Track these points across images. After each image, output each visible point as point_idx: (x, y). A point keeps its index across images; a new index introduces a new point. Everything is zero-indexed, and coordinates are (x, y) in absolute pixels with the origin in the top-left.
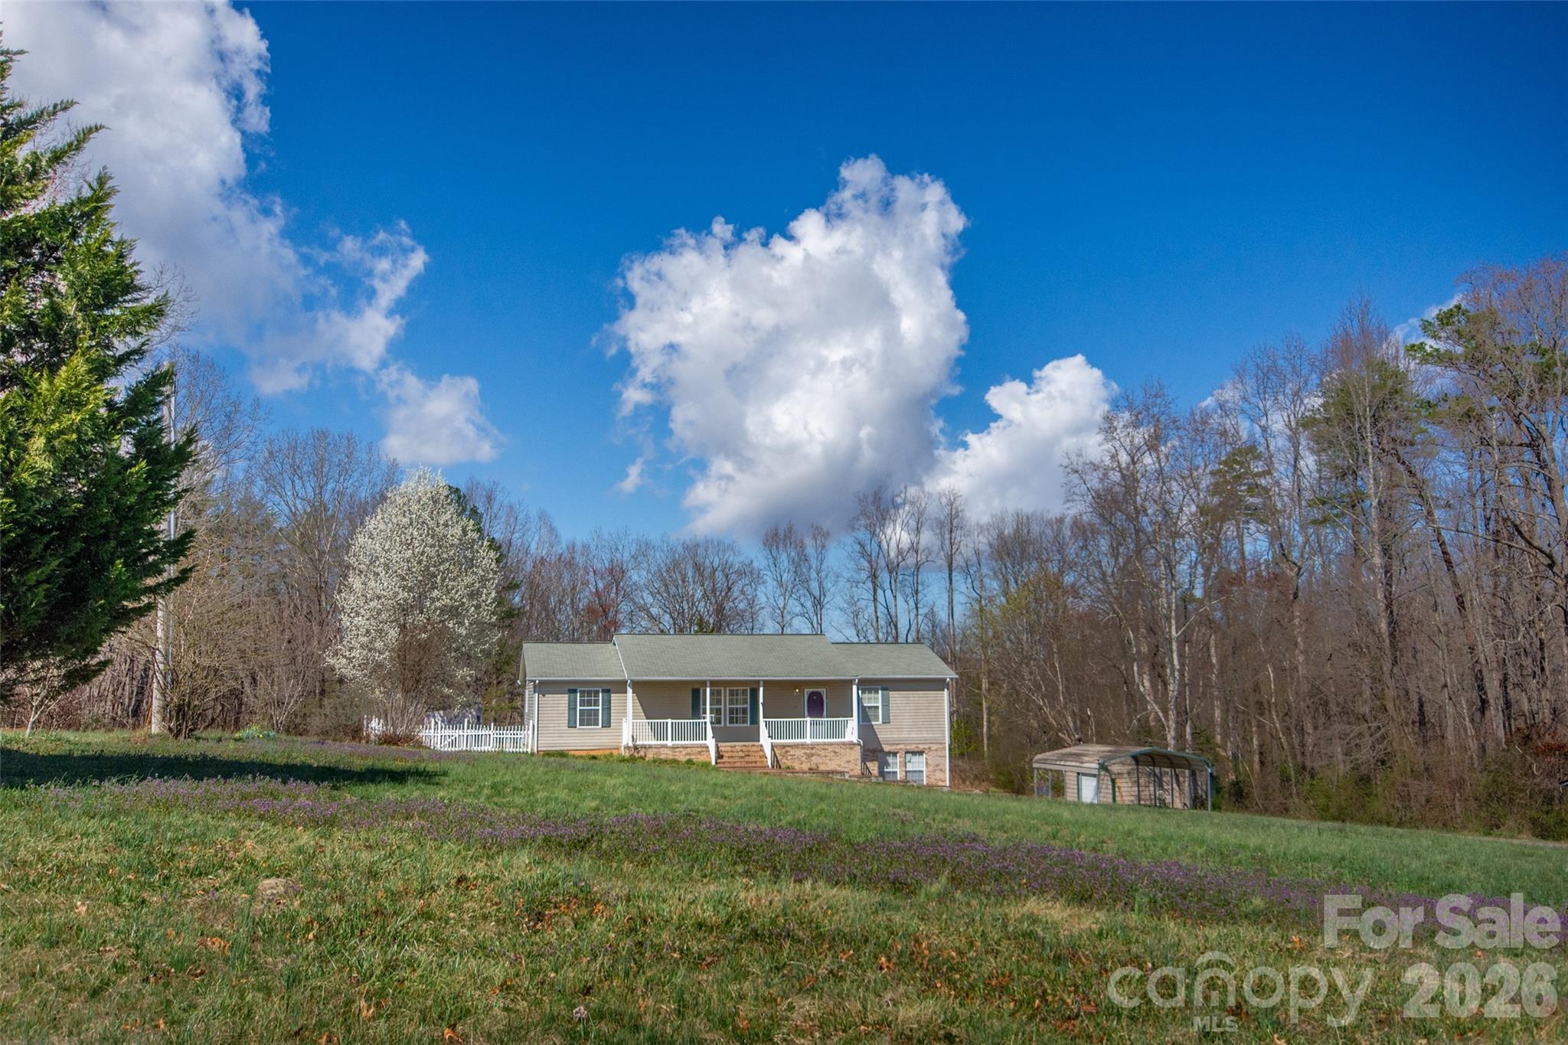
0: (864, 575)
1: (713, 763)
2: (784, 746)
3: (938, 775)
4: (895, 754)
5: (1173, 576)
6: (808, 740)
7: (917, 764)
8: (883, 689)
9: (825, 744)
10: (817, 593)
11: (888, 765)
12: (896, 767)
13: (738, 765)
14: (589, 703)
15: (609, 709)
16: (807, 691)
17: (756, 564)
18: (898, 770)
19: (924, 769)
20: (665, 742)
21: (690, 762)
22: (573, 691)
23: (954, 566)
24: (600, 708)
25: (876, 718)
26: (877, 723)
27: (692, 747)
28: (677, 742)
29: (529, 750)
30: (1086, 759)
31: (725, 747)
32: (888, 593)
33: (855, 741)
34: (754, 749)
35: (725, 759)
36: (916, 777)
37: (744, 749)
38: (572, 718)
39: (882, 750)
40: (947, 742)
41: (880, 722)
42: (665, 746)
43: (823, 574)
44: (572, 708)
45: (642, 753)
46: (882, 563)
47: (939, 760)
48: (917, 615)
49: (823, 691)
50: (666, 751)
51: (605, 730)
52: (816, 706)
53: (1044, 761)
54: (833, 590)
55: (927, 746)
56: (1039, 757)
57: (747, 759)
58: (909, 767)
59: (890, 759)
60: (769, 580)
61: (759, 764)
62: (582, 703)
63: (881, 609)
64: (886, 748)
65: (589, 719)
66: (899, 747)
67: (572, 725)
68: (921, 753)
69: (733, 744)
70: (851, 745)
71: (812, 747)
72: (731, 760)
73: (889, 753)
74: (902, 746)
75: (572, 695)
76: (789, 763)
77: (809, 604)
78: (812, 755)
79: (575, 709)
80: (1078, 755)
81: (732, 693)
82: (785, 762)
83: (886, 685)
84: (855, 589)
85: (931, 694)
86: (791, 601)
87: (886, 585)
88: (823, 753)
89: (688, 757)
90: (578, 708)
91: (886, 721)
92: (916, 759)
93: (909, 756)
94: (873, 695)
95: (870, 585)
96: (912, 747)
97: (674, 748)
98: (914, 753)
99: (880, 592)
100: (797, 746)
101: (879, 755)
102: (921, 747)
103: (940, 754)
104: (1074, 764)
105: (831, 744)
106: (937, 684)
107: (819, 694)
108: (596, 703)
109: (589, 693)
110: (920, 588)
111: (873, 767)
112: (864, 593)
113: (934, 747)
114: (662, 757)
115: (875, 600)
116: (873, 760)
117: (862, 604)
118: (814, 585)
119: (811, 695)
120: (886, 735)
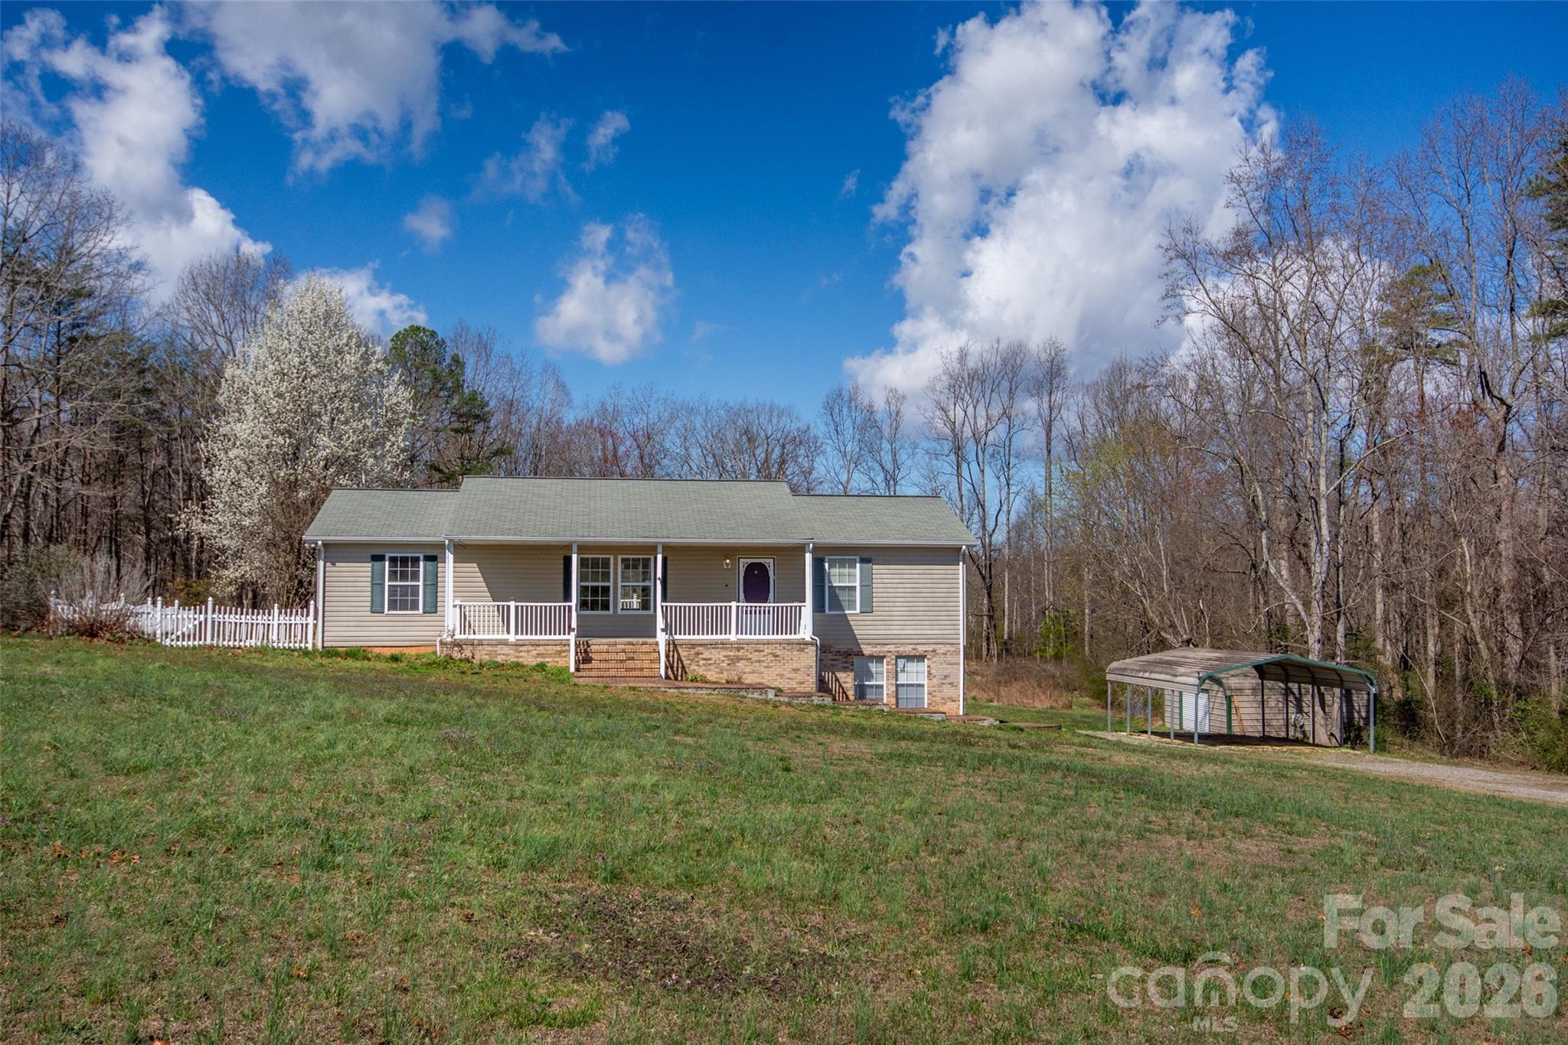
0: (947, 446)
1: (572, 669)
2: (693, 645)
3: (947, 691)
4: (880, 659)
5: (1324, 404)
6: (733, 637)
7: (915, 673)
8: (863, 561)
9: (758, 642)
10: (889, 466)
11: (870, 676)
12: (882, 677)
13: (612, 673)
14: (404, 576)
15: (435, 585)
16: (744, 563)
17: (813, 431)
18: (884, 683)
19: (925, 682)
20: (505, 636)
21: (542, 667)
22: (378, 558)
23: (1053, 435)
24: (421, 583)
25: (852, 604)
26: (853, 613)
27: (547, 644)
28: (525, 637)
29: (310, 646)
30: (1181, 670)
31: (598, 645)
32: (974, 466)
33: (808, 639)
34: (645, 648)
35: (595, 664)
36: (912, 693)
37: (629, 648)
38: (377, 599)
39: (860, 654)
40: (962, 642)
41: (858, 611)
42: (505, 643)
43: (897, 445)
44: (377, 584)
45: (468, 653)
46: (968, 432)
47: (948, 670)
48: (1009, 493)
49: (769, 562)
50: (506, 650)
51: (428, 617)
52: (756, 585)
53: (1122, 671)
54: (909, 462)
55: (930, 648)
56: (1114, 665)
57: (630, 664)
58: (903, 679)
59: (873, 667)
60: (829, 449)
61: (646, 673)
62: (393, 575)
63: (966, 487)
64: (867, 650)
65: (403, 600)
66: (887, 648)
67: (376, 608)
68: (921, 658)
69: (612, 640)
70: (803, 644)
71: (739, 646)
72: (604, 665)
73: (871, 657)
74: (892, 648)
75: (377, 564)
76: (701, 671)
77: (880, 479)
78: (739, 659)
79: (383, 584)
80: (1170, 663)
81: (626, 563)
82: (694, 669)
83: (869, 555)
84: (935, 462)
85: (939, 570)
86: (856, 475)
87: (972, 457)
88: (755, 656)
89: (540, 660)
90: (387, 583)
91: (868, 608)
92: (912, 666)
93: (901, 662)
94: (846, 571)
95: (953, 457)
96: (908, 649)
97: (518, 645)
98: (910, 658)
99: (964, 466)
100: (714, 645)
101: (856, 660)
102: (921, 649)
103: (949, 659)
104: (1162, 677)
105: (769, 643)
106: (946, 555)
107: (762, 568)
108: (415, 576)
109: (404, 561)
110: (1013, 461)
111: (847, 680)
112: (946, 466)
113: (941, 649)
114: (499, 659)
115: (959, 475)
116: (845, 669)
117: (942, 479)
118: (887, 458)
119: (751, 567)
120: (865, 629)
